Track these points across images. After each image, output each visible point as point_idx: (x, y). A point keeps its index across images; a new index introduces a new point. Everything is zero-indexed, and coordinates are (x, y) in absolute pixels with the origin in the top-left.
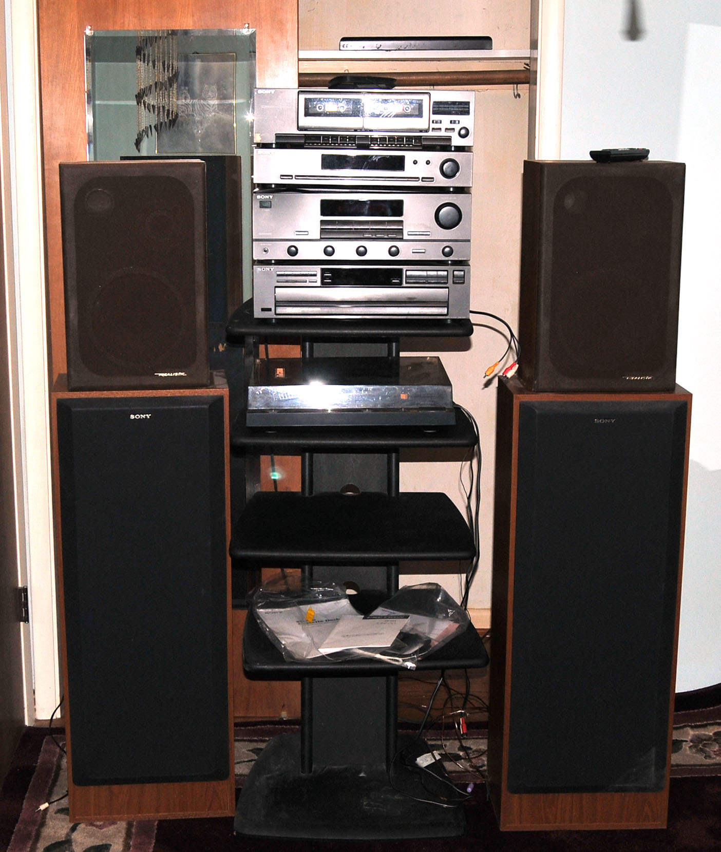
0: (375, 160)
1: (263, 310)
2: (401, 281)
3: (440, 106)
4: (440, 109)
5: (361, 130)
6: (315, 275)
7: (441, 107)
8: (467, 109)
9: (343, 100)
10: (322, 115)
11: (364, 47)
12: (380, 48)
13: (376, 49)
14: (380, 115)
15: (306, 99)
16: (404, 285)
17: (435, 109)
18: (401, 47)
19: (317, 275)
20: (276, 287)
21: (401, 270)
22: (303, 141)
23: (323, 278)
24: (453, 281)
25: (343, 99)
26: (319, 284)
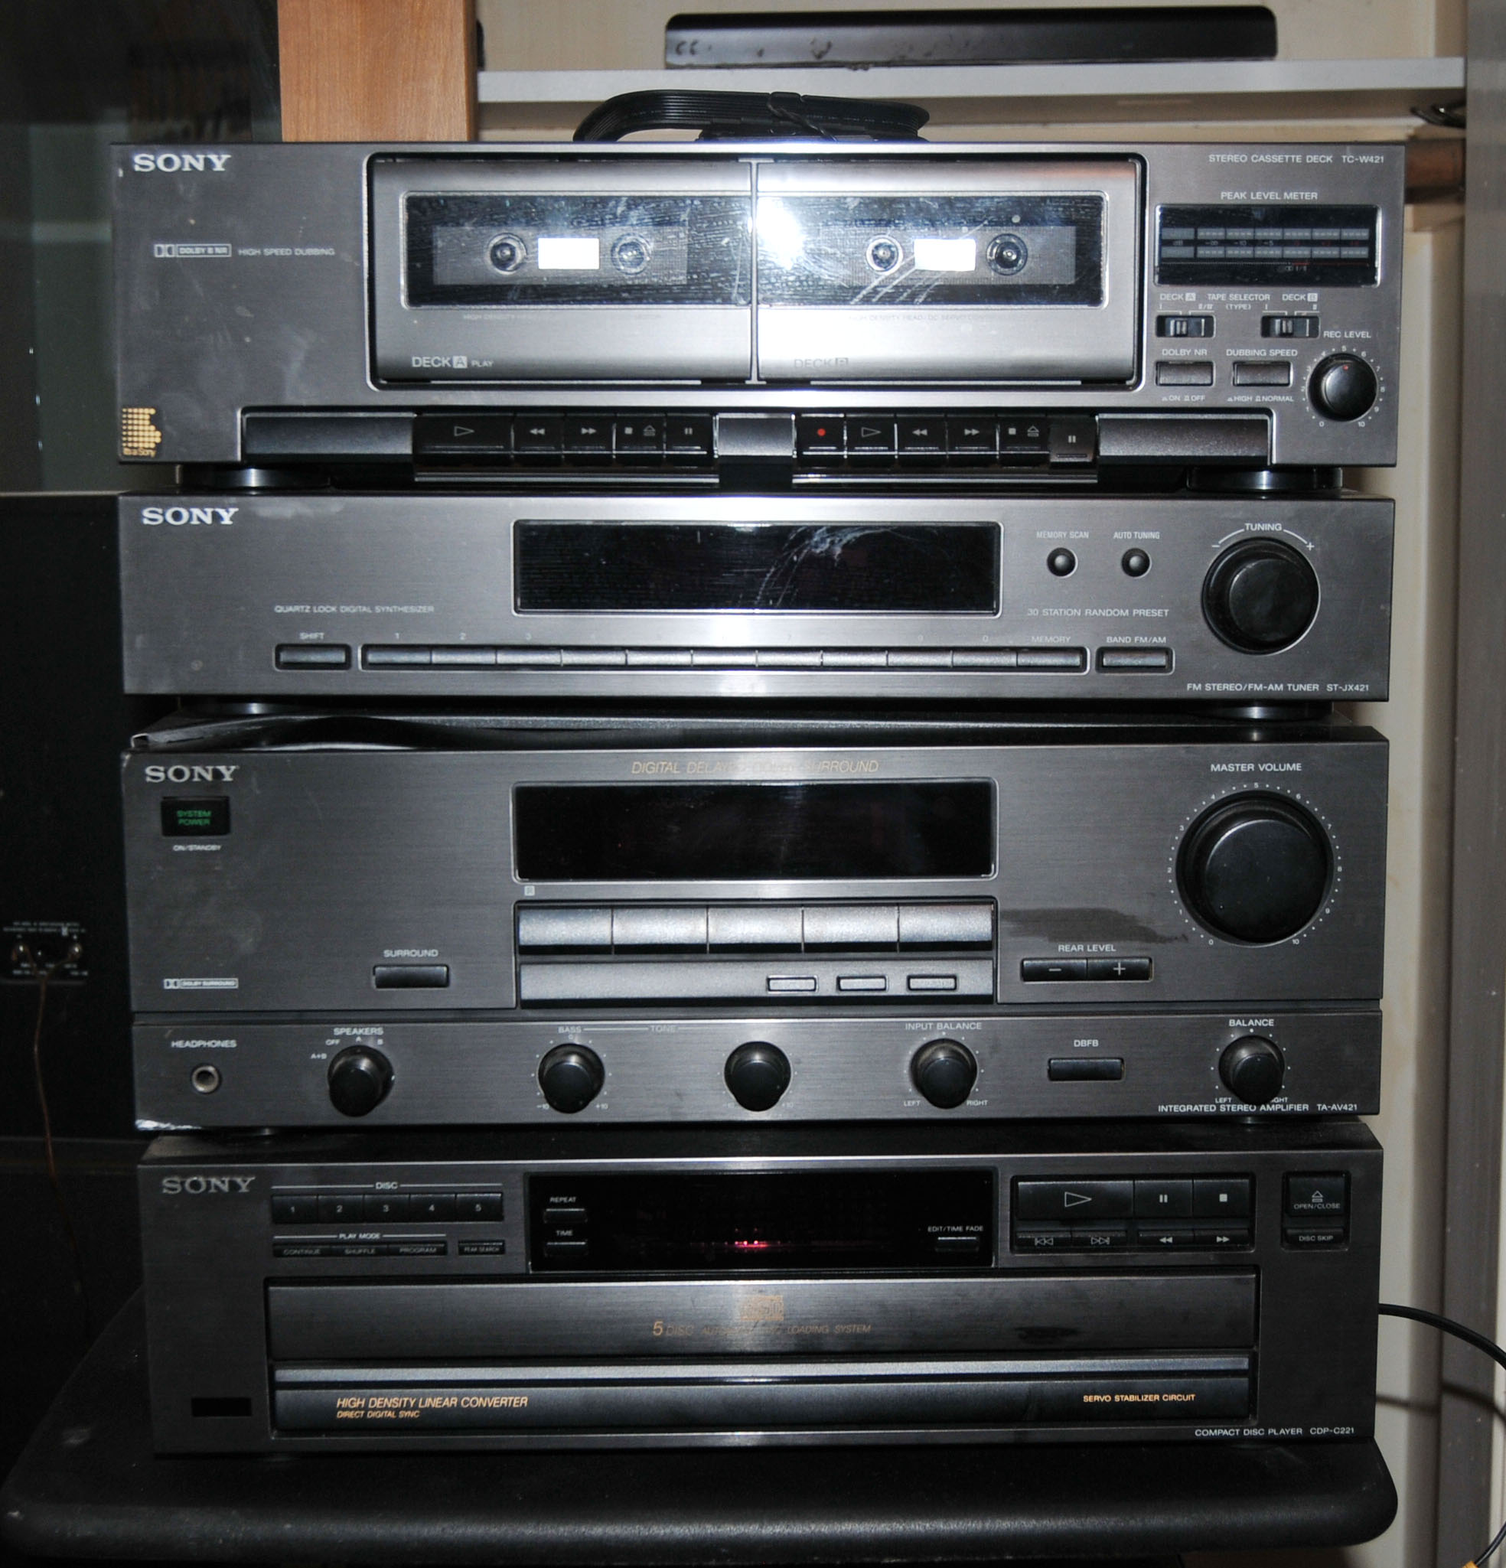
0: (829, 553)
1: (203, 1407)
2: (988, 1241)
3: (1204, 233)
4: (1203, 252)
5: (737, 382)
6: (493, 1211)
7: (1204, 243)
8: (1362, 252)
9: (629, 207)
10: (510, 295)
11: (761, 53)
12: (827, 58)
13: (812, 59)
14: (855, 290)
15: (413, 204)
16: (1004, 1254)
17: (1171, 252)
18: (911, 48)
19: (507, 1207)
20: (270, 1281)
21: (985, 1177)
22: (403, 447)
23: (539, 1230)
24: (1284, 1231)
25: (634, 202)
26: (518, 1257)
